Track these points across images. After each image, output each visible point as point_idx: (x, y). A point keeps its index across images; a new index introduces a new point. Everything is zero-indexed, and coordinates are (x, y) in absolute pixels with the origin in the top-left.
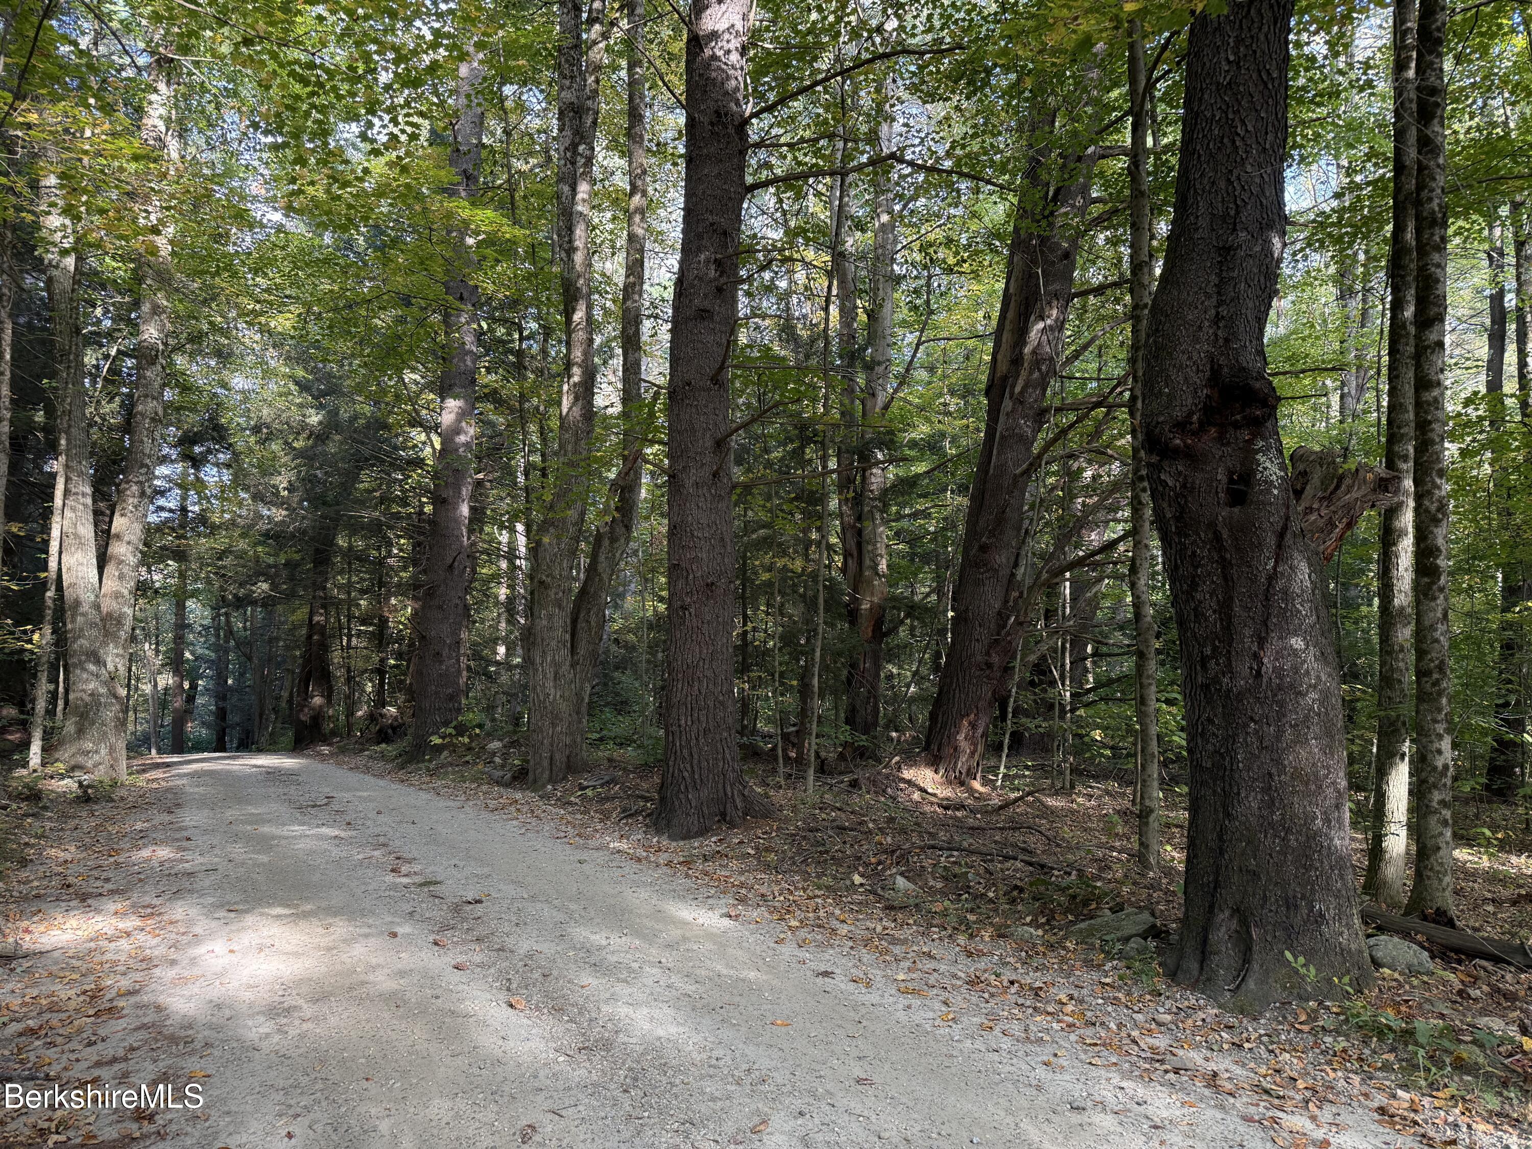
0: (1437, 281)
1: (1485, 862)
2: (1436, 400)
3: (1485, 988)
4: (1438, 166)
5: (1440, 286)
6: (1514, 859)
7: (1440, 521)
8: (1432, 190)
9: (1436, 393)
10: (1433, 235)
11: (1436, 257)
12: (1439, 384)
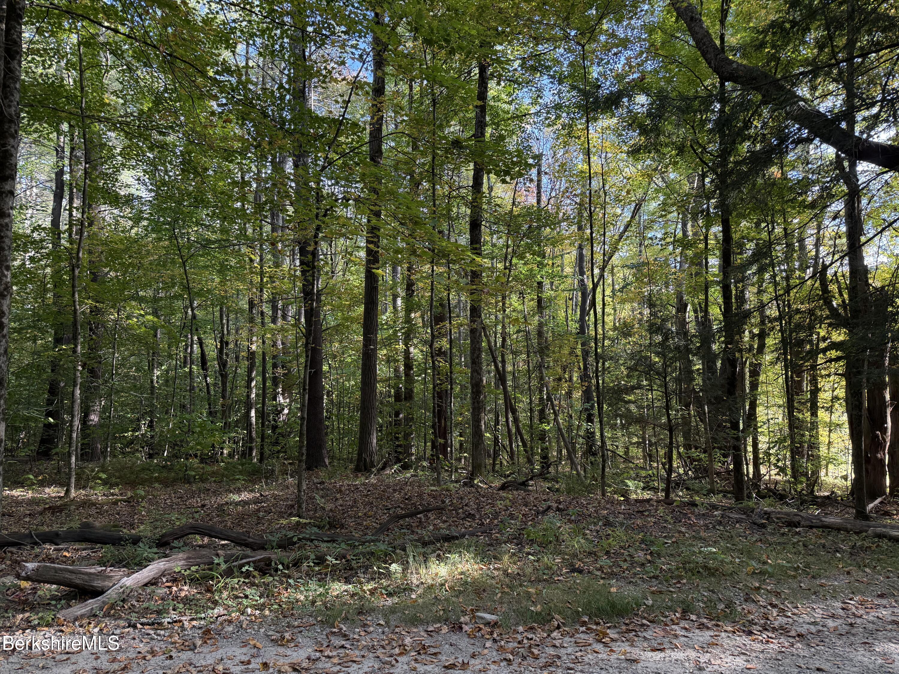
0: (12, 155)
1: (30, 494)
2: (7, 225)
3: (8, 562)
4: (16, 88)
5: (13, 158)
6: (47, 490)
7: (5, 296)
8: (12, 101)
9: (7, 220)
10: (10, 127)
11: (11, 141)
12: (9, 215)
